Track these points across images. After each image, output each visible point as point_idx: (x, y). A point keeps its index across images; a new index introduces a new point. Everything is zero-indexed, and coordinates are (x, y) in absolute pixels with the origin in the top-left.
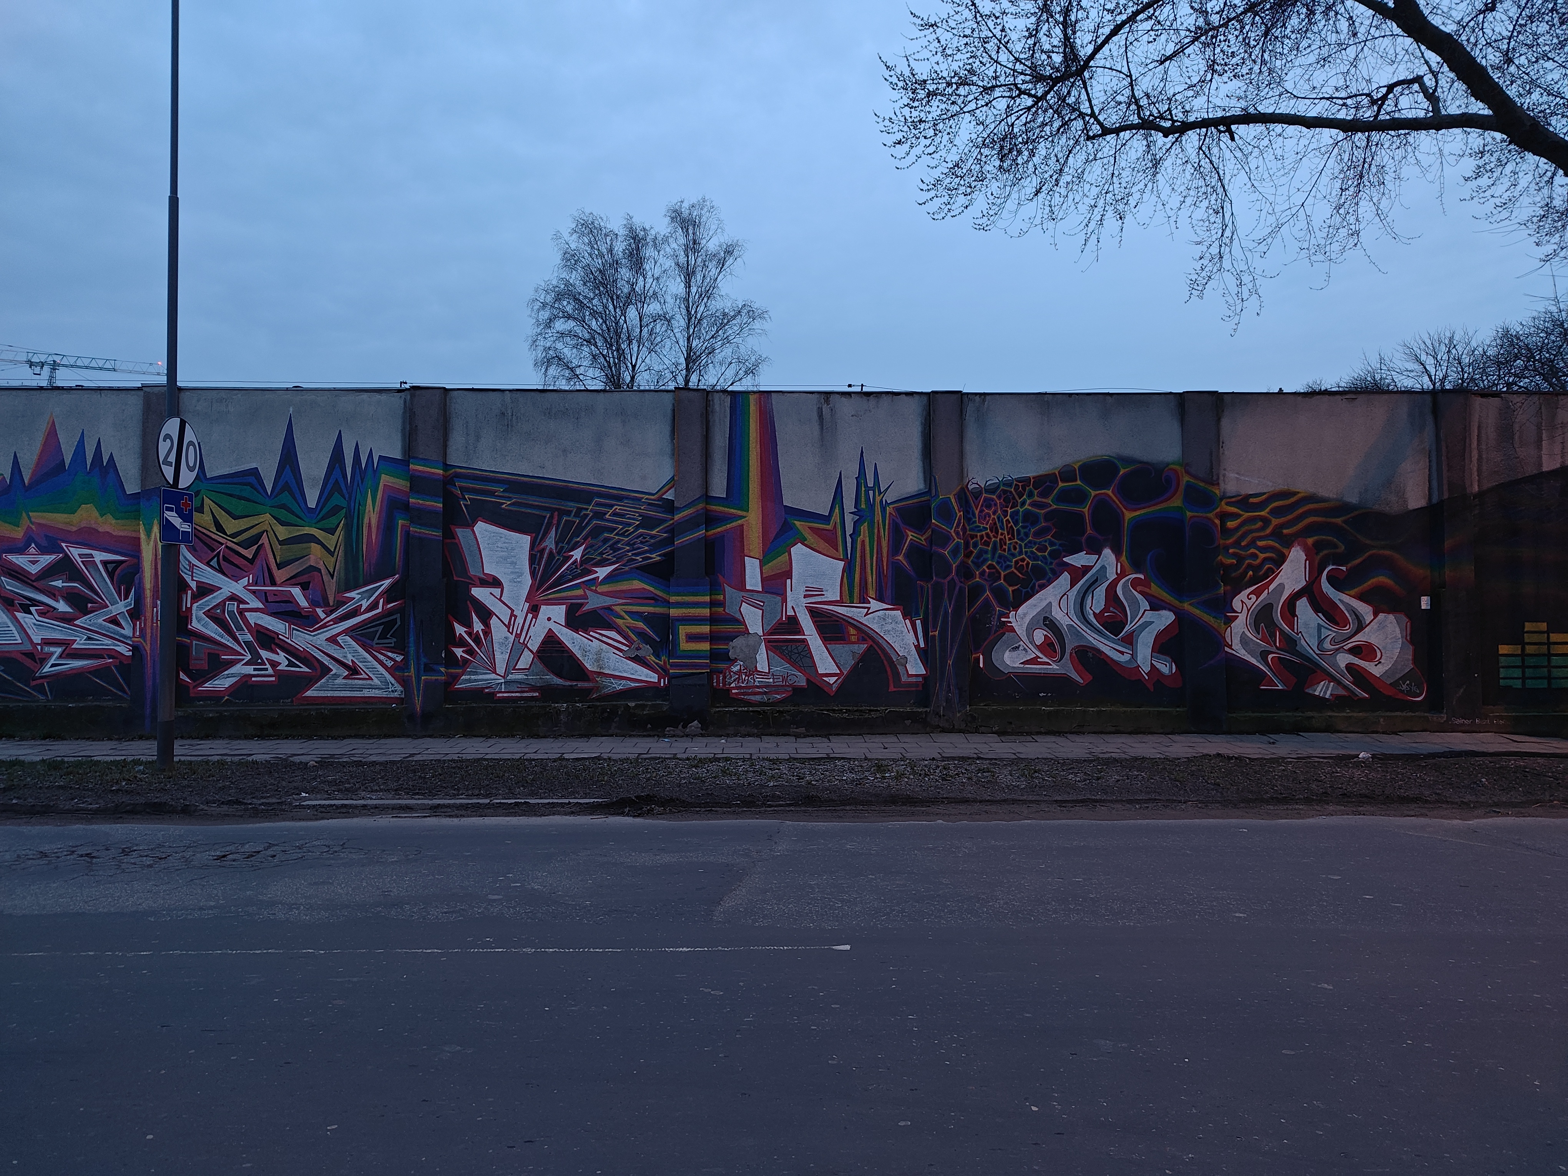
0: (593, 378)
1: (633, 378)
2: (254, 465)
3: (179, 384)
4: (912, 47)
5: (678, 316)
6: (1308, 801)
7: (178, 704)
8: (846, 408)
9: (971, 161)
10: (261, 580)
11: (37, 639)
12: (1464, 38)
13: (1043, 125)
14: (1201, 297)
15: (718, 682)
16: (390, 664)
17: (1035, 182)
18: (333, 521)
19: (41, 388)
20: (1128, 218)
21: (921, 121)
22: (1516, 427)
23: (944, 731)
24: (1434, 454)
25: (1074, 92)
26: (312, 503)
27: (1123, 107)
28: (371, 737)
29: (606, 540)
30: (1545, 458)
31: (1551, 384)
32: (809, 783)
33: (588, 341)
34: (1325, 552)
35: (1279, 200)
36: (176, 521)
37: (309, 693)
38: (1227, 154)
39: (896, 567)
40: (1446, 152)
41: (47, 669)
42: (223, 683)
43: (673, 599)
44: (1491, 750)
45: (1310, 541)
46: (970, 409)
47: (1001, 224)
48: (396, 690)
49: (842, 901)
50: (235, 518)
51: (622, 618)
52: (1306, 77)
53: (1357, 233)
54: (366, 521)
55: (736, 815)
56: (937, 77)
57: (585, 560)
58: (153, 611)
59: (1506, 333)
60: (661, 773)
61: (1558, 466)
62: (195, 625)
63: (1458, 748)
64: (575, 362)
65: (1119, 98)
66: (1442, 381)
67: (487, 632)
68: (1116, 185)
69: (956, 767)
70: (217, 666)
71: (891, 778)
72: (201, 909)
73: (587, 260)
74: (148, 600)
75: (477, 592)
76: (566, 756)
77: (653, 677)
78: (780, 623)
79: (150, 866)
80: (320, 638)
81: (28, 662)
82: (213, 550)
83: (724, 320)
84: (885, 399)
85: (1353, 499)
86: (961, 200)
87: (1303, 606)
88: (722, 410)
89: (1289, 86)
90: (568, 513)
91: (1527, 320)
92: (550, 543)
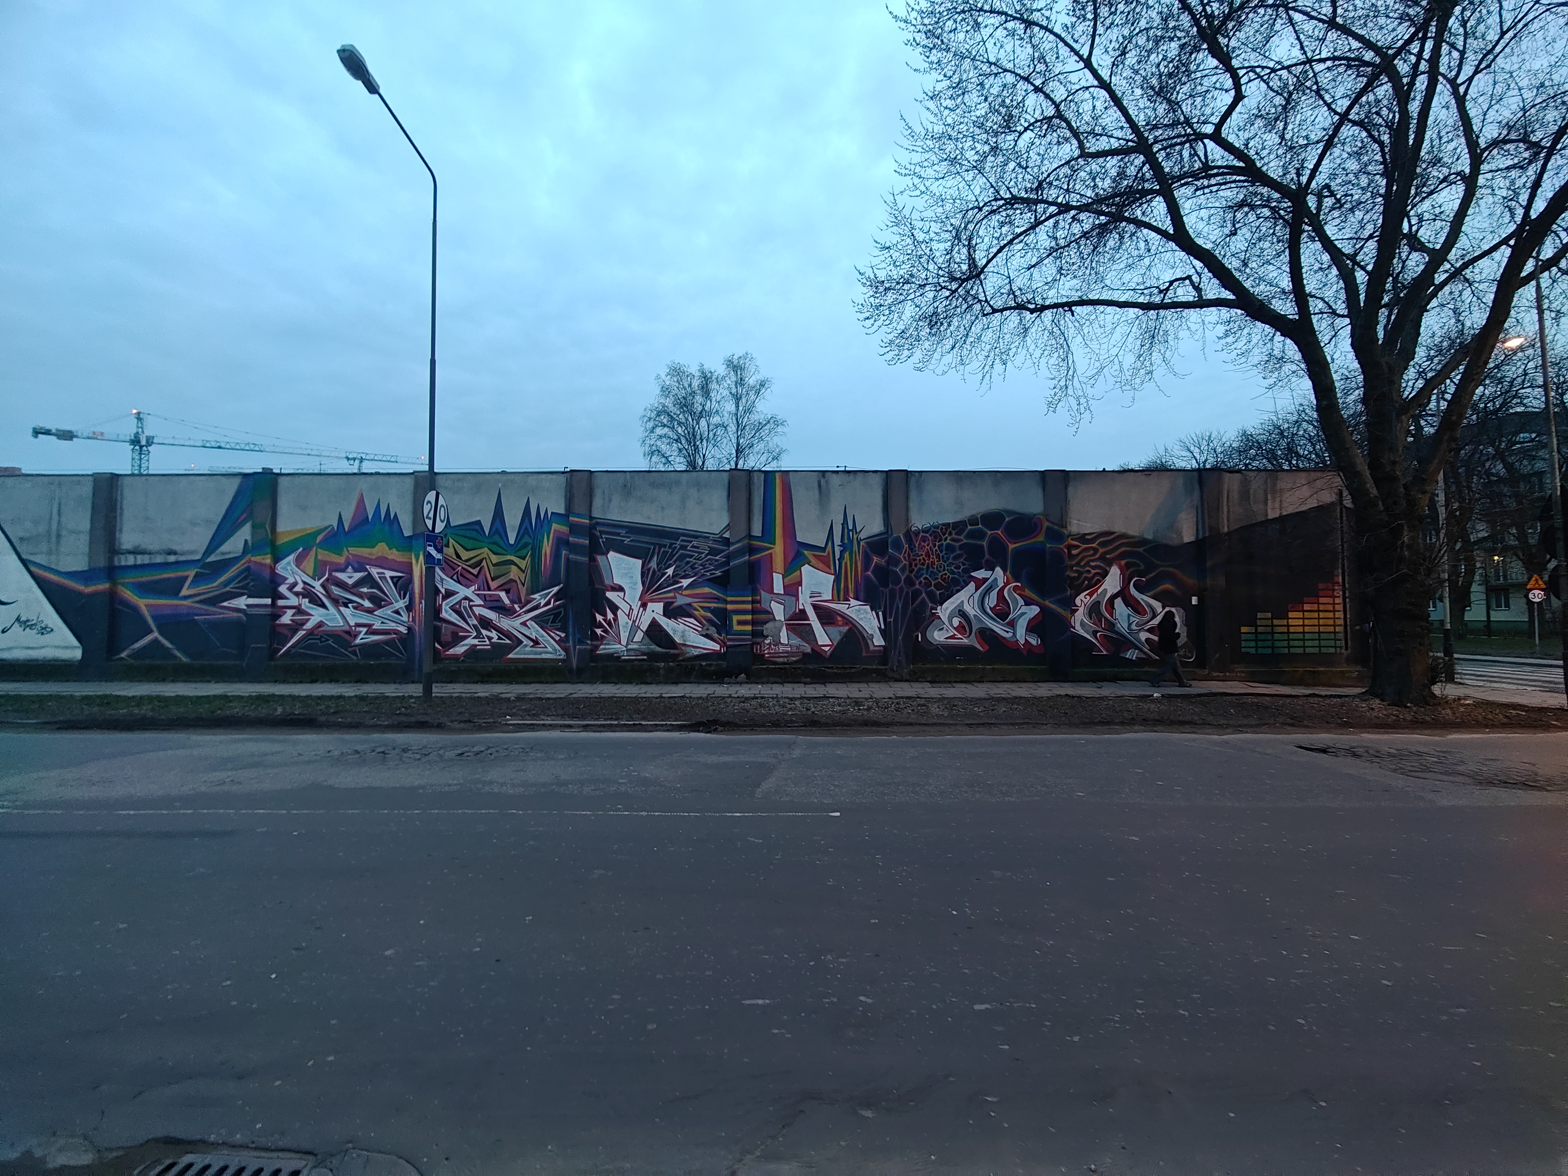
0: (680, 464)
1: (703, 463)
2: (478, 519)
3: (436, 471)
4: (875, 262)
5: (731, 425)
6: (1122, 723)
7: (435, 662)
8: (835, 480)
9: (912, 329)
10: (482, 588)
11: (352, 623)
12: (1217, 252)
13: (956, 307)
14: (1054, 412)
15: (756, 650)
16: (557, 638)
17: (952, 342)
18: (524, 552)
19: (355, 474)
20: (1009, 363)
21: (881, 306)
22: (1252, 492)
23: (896, 680)
24: (1200, 508)
25: (975, 288)
26: (512, 541)
27: (1005, 296)
28: (547, 683)
29: (688, 563)
30: (1269, 511)
31: (1273, 465)
32: (813, 712)
33: (676, 440)
34: (1132, 569)
35: (1102, 352)
36: (433, 552)
37: (510, 656)
38: (1070, 325)
39: (867, 579)
40: (1206, 322)
41: (358, 641)
42: (460, 650)
43: (729, 599)
44: (1237, 692)
45: (1123, 562)
46: (913, 481)
47: (930, 367)
48: (562, 654)
49: (834, 785)
50: (467, 550)
51: (698, 610)
52: (1119, 277)
53: (1151, 372)
54: (543, 552)
55: (768, 732)
56: (890, 279)
57: (675, 575)
58: (420, 606)
59: (1244, 434)
60: (722, 706)
61: (1278, 515)
62: (444, 615)
63: (1214, 691)
64: (668, 454)
65: (1002, 291)
66: (1204, 462)
67: (616, 619)
68: (1001, 344)
69: (904, 703)
70: (457, 639)
71: (864, 709)
72: (450, 785)
73: (676, 391)
74: (417, 600)
75: (609, 595)
76: (664, 695)
77: (717, 647)
78: (795, 613)
79: (419, 759)
80: (517, 623)
81: (347, 637)
82: (454, 570)
83: (759, 427)
84: (860, 475)
85: (1149, 536)
86: (906, 353)
87: (1118, 602)
88: (759, 482)
89: (1108, 282)
90: (665, 546)
91: (1256, 423)
92: (653, 564)
